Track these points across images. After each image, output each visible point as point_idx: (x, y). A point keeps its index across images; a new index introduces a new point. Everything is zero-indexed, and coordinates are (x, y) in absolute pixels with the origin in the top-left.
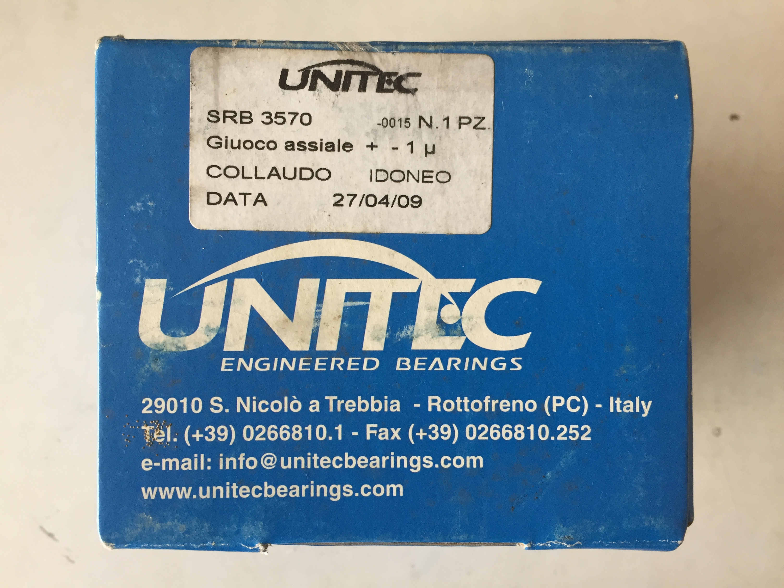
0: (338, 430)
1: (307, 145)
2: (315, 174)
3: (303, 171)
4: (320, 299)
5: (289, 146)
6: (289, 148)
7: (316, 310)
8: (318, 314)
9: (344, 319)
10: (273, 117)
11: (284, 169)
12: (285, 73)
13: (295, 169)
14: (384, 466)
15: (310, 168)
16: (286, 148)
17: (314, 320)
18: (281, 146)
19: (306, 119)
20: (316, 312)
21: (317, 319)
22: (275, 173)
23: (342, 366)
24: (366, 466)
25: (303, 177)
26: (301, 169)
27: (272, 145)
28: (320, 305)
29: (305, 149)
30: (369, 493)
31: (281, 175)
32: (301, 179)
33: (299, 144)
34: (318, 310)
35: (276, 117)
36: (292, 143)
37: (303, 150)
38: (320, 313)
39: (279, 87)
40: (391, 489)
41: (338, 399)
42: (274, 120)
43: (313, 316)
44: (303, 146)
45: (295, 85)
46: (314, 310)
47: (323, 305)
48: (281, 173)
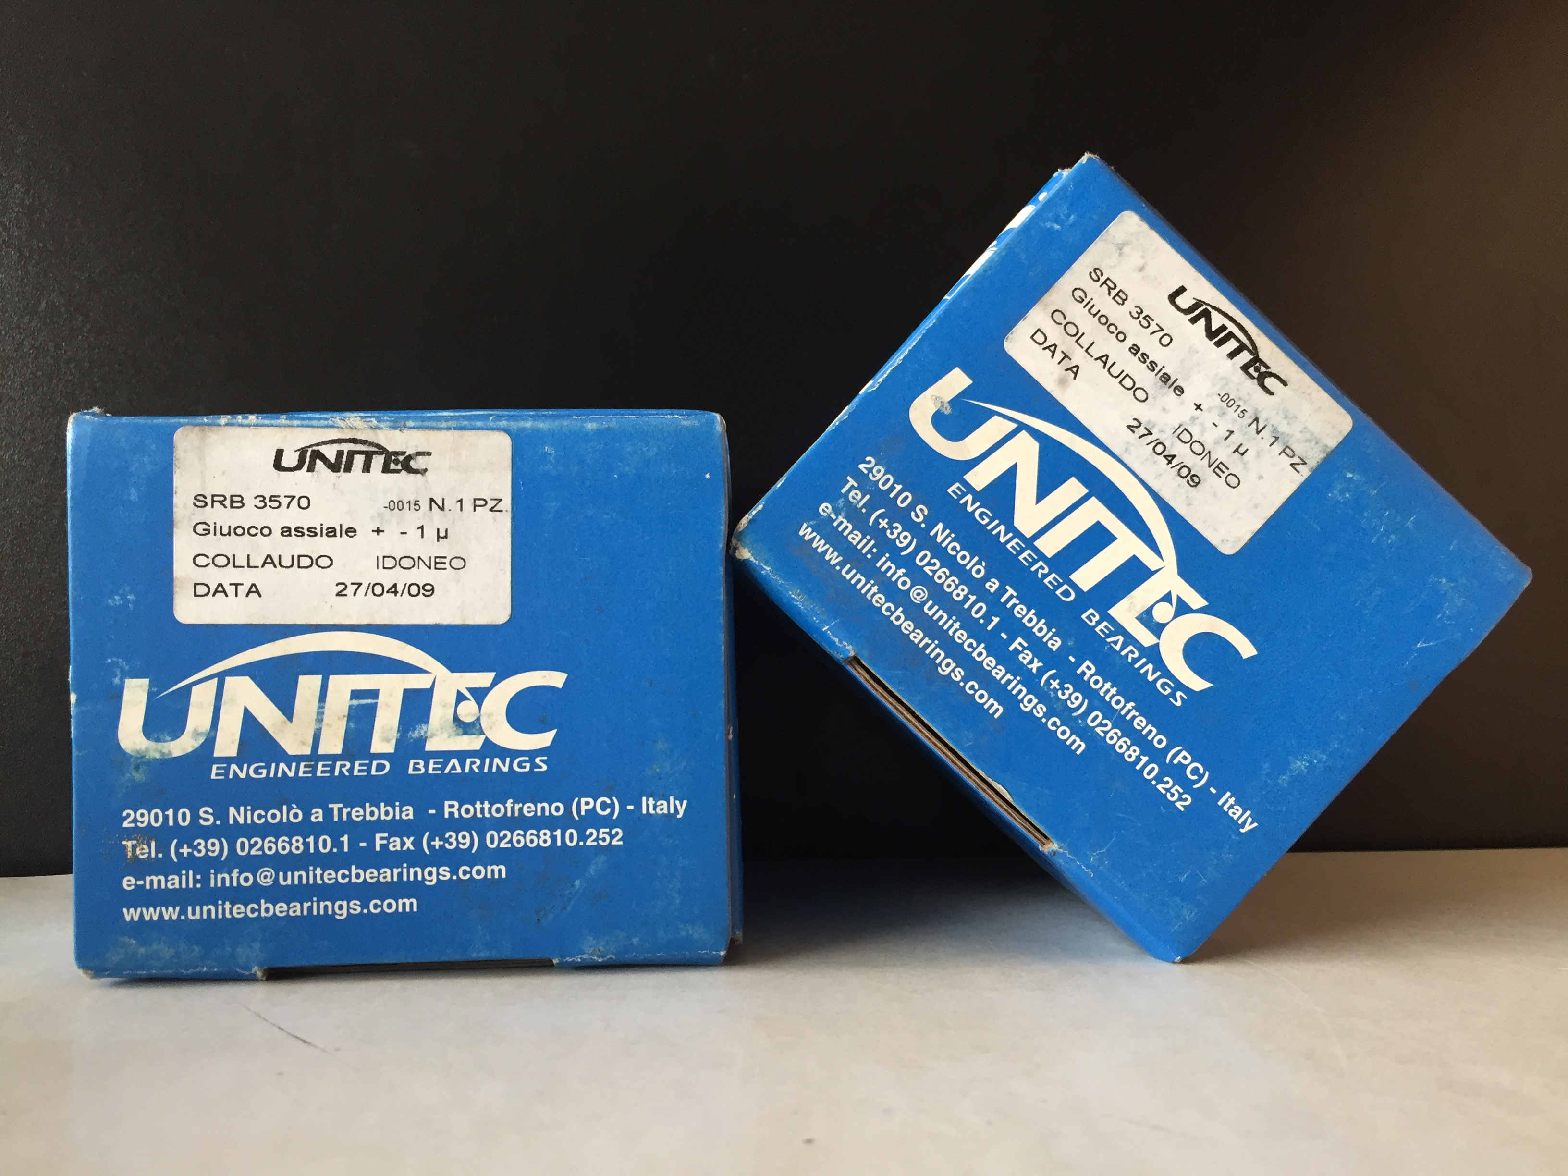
0: (343, 841)
1: (305, 531)
2: (314, 562)
3: (301, 558)
4: (323, 698)
5: (286, 531)
6: (285, 534)
7: (318, 709)
8: (320, 714)
9: (350, 718)
10: (267, 501)
11: (280, 556)
12: (279, 453)
13: (293, 557)
14: (395, 879)
15: (309, 555)
16: (282, 534)
17: (316, 720)
18: (277, 532)
19: (304, 502)
20: (318, 712)
21: (320, 720)
22: (270, 561)
23: (348, 770)
24: (375, 879)
25: (301, 565)
26: (299, 556)
27: (266, 531)
28: (322, 704)
29: (303, 534)
30: (379, 910)
31: (277, 563)
32: (299, 567)
33: (296, 530)
34: (320, 710)
35: (271, 501)
36: (289, 529)
37: (302, 536)
38: (323, 713)
39: (273, 469)
40: (404, 904)
41: (344, 807)
42: (268, 504)
43: (314, 716)
44: (301, 532)
45: (292, 466)
46: (316, 709)
47: (326, 704)
48: (276, 562)
